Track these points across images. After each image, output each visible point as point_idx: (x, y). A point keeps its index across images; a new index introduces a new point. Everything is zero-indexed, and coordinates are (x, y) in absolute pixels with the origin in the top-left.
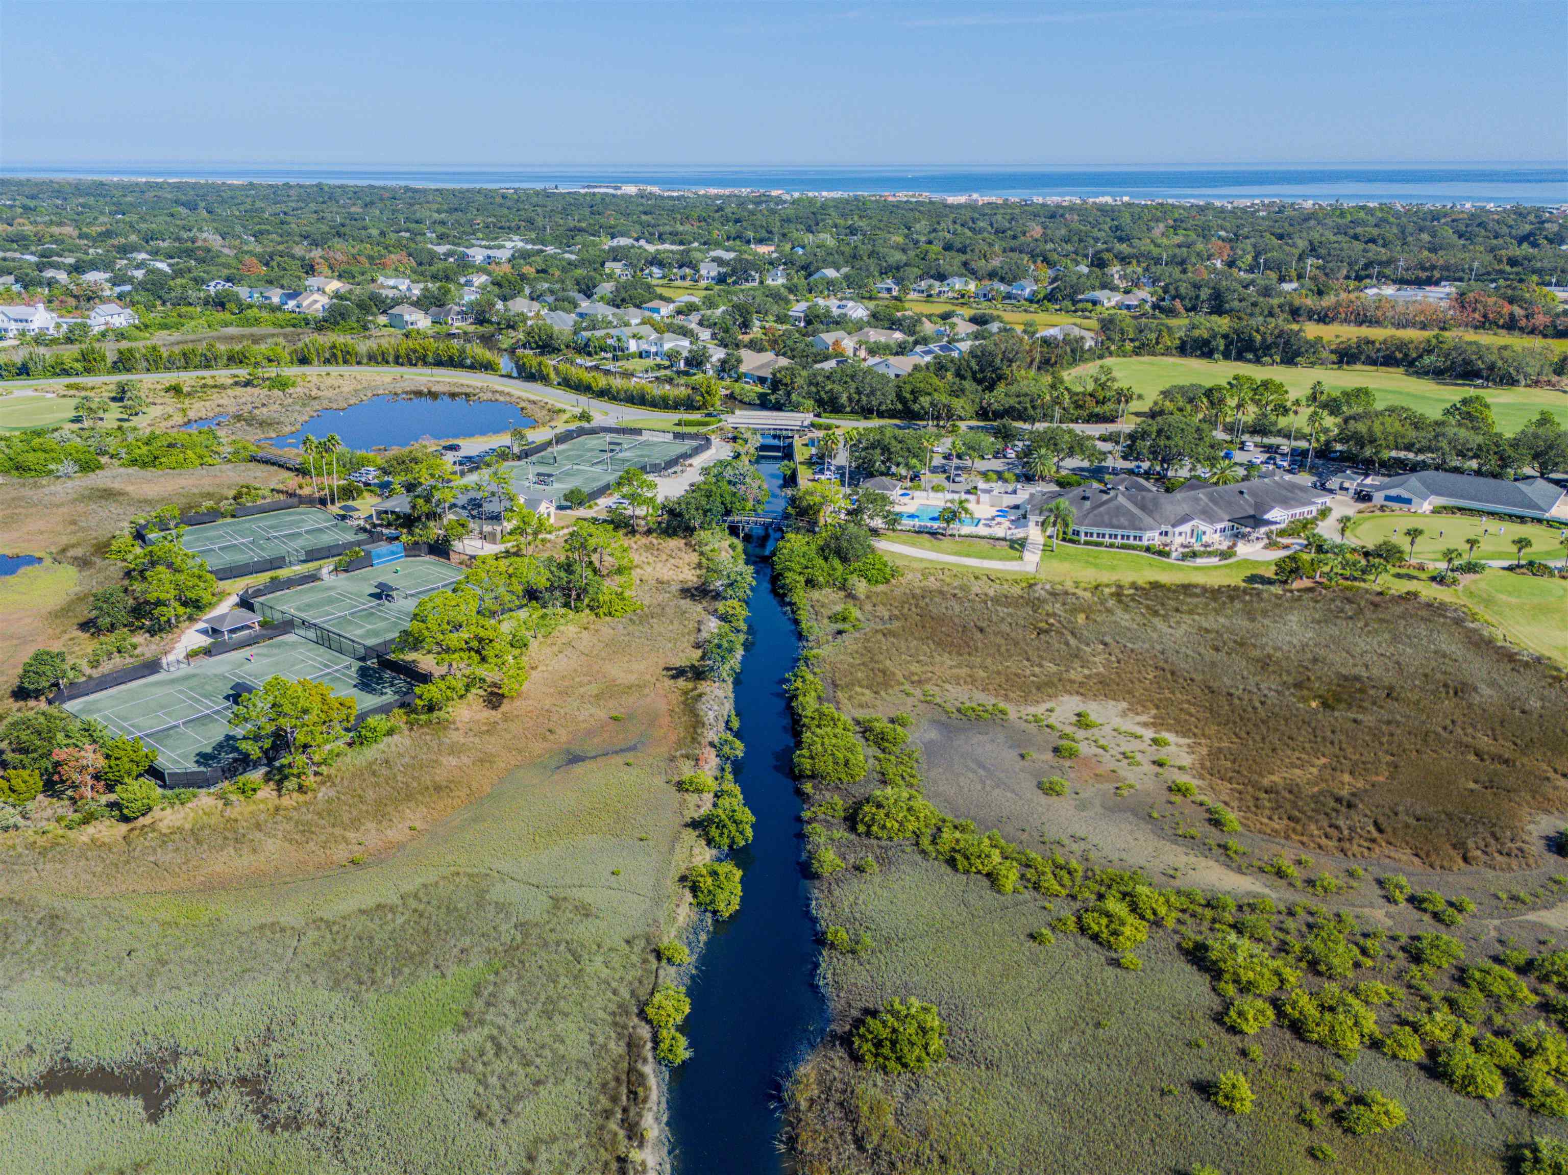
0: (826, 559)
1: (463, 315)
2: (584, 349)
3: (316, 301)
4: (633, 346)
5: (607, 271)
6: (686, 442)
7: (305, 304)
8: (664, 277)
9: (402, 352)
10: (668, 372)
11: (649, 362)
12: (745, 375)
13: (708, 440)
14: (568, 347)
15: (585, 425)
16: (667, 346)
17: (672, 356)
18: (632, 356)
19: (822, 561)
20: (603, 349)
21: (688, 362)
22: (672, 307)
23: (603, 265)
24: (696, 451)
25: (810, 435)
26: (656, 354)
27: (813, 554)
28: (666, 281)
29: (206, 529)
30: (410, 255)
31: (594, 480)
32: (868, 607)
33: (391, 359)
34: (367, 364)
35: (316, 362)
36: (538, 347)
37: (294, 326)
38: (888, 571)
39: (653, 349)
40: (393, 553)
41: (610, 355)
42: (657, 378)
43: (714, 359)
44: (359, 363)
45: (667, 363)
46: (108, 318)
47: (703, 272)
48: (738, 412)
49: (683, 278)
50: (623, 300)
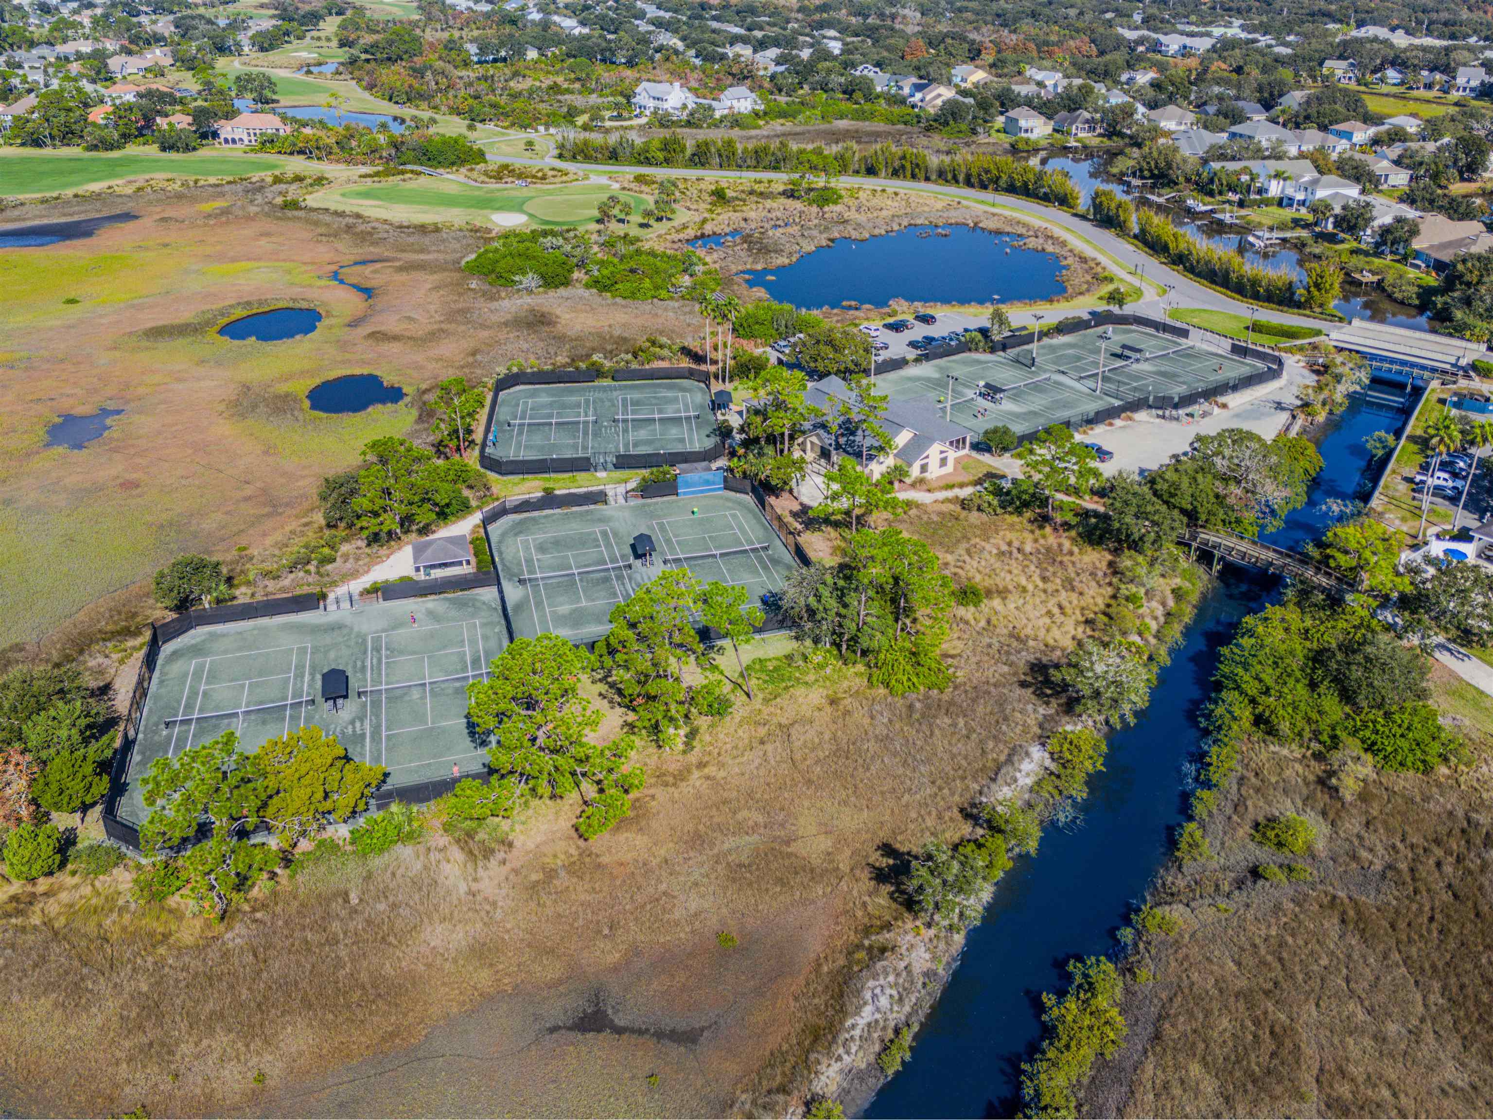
0: (1313, 686)
1: (1091, 124)
2: (1205, 188)
3: (939, 95)
4: (1275, 189)
5: (1325, 71)
6: (1248, 361)
7: (928, 98)
8: (1402, 83)
9: (974, 172)
10: (1304, 234)
11: (1288, 214)
12: (1417, 254)
13: (1280, 363)
14: (1188, 180)
15: (1115, 309)
16: (1321, 194)
17: (1320, 209)
18: (1268, 203)
19: (1302, 690)
20: (1231, 188)
21: (1339, 222)
22: (1372, 131)
23: (1321, 64)
24: (1249, 381)
25: (1463, 383)
26: (1303, 203)
27: (1295, 664)
28: (1402, 89)
29: (571, 392)
30: (1093, 41)
31: (1066, 405)
32: (1352, 825)
33: (961, 178)
34: (935, 182)
35: (883, 174)
36: (1153, 176)
37: (905, 123)
38: (1436, 748)
39: (1300, 196)
40: (707, 482)
41: (1235, 198)
42: (1284, 240)
43: (1376, 223)
44: (927, 179)
45: (1310, 218)
46: (735, 103)
47: (1461, 81)
48: (1356, 322)
49: (1429, 86)
50: (1307, 118)
